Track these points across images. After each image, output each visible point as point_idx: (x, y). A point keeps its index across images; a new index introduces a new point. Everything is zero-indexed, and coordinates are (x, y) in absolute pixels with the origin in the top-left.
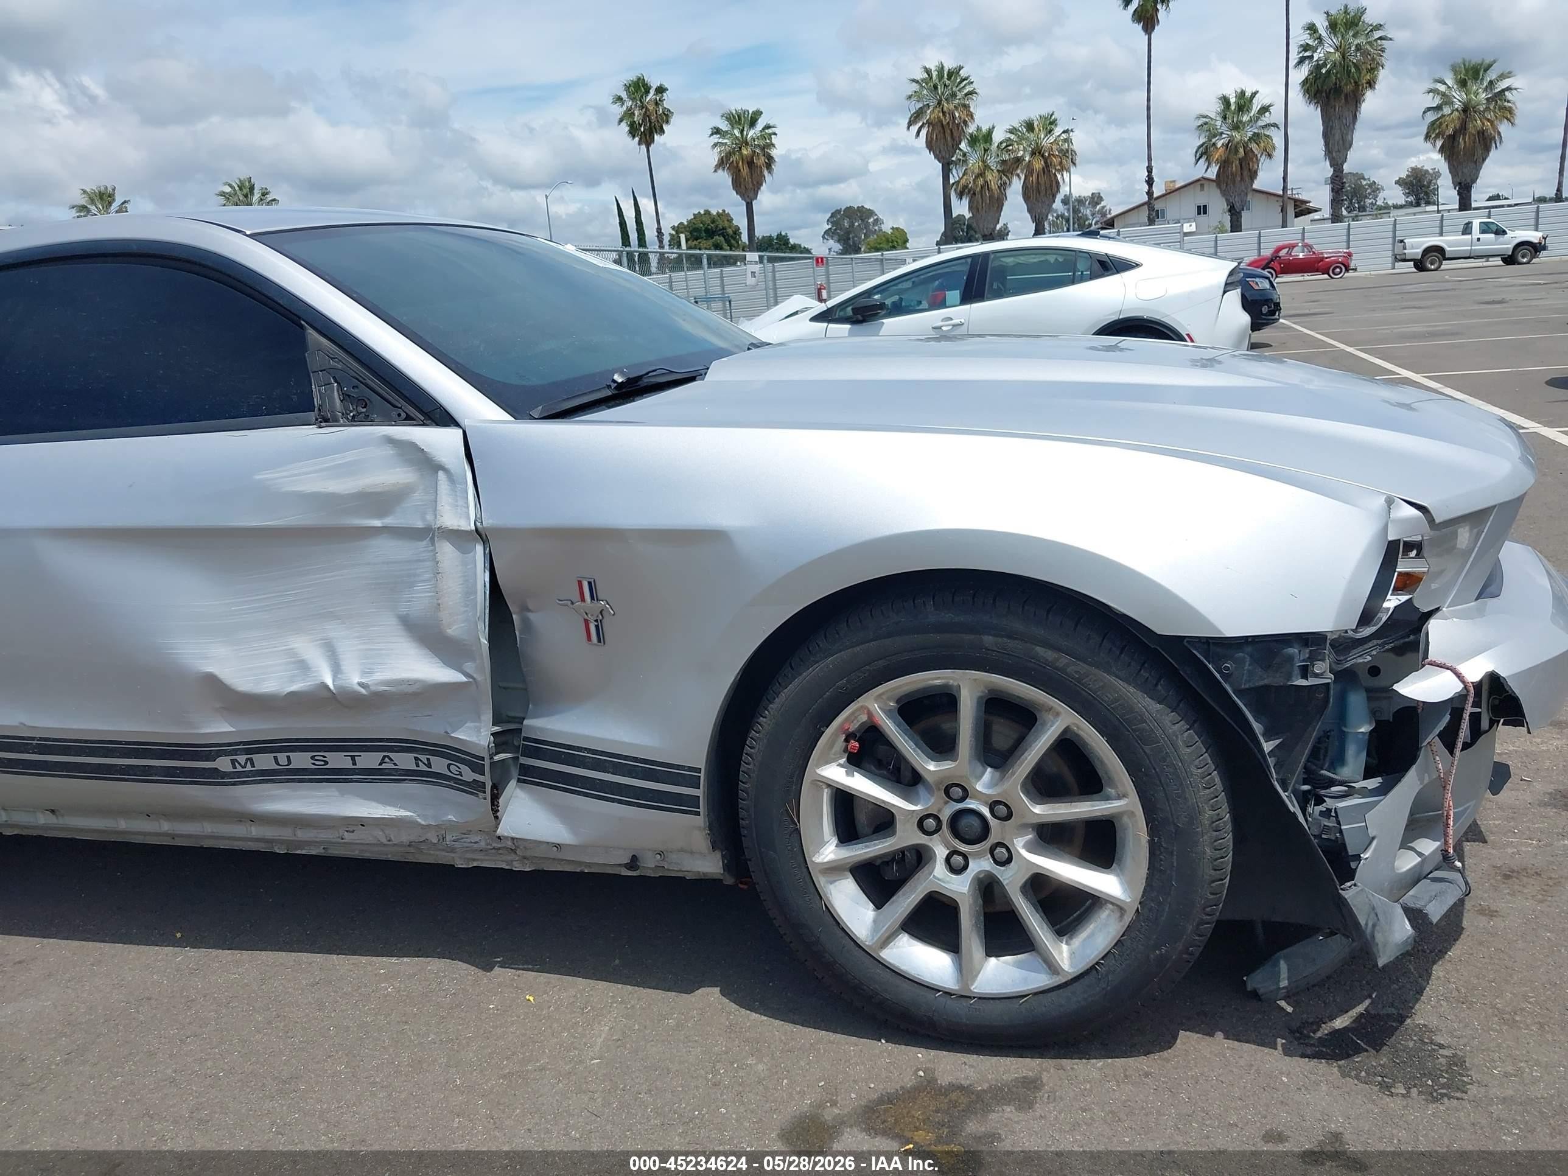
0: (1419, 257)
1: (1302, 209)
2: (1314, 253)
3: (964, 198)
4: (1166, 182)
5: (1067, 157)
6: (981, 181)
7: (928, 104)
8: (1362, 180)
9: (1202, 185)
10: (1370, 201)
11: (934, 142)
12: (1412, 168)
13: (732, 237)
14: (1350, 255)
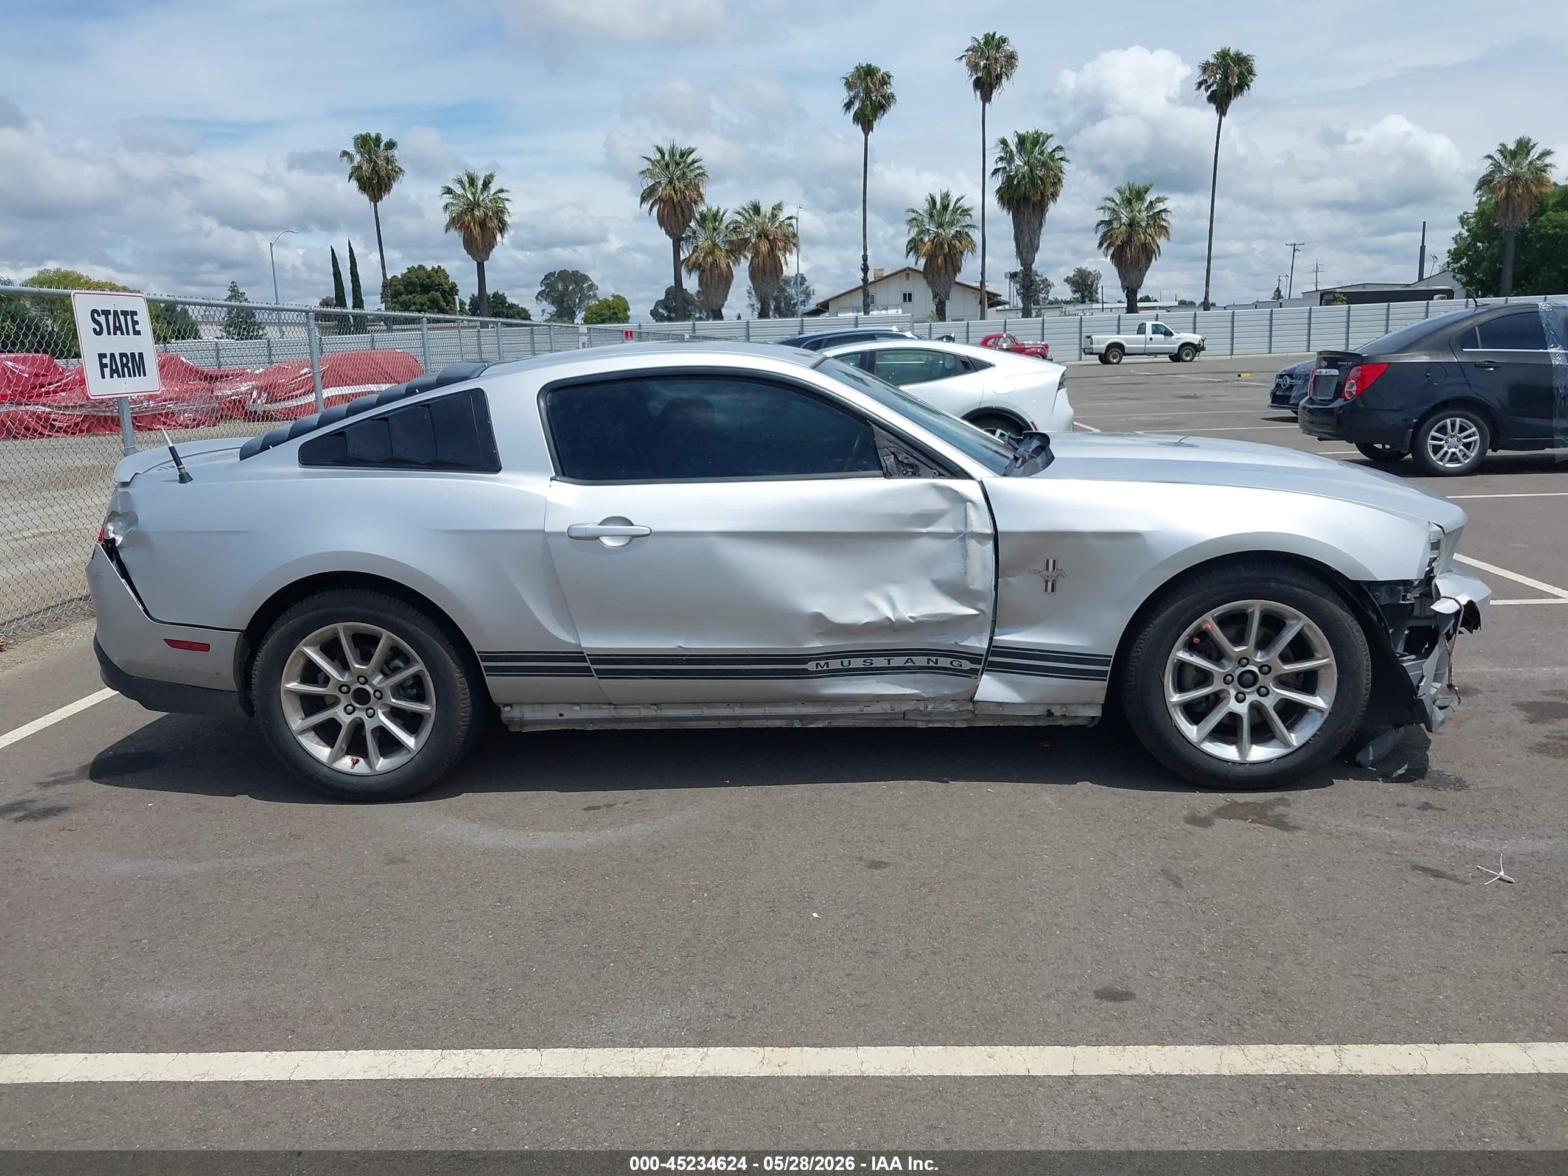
0: (1104, 352)
1: (993, 300)
2: (1017, 344)
3: (692, 274)
4: (875, 270)
5: (790, 240)
6: (710, 259)
7: (660, 182)
8: (1036, 277)
9: (908, 275)
10: (1043, 296)
11: (665, 218)
12: (1078, 269)
13: (448, 293)
14: (1047, 346)
